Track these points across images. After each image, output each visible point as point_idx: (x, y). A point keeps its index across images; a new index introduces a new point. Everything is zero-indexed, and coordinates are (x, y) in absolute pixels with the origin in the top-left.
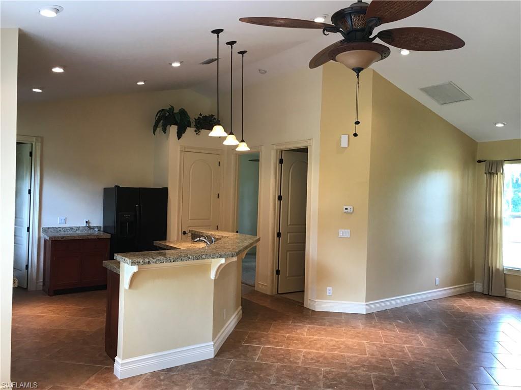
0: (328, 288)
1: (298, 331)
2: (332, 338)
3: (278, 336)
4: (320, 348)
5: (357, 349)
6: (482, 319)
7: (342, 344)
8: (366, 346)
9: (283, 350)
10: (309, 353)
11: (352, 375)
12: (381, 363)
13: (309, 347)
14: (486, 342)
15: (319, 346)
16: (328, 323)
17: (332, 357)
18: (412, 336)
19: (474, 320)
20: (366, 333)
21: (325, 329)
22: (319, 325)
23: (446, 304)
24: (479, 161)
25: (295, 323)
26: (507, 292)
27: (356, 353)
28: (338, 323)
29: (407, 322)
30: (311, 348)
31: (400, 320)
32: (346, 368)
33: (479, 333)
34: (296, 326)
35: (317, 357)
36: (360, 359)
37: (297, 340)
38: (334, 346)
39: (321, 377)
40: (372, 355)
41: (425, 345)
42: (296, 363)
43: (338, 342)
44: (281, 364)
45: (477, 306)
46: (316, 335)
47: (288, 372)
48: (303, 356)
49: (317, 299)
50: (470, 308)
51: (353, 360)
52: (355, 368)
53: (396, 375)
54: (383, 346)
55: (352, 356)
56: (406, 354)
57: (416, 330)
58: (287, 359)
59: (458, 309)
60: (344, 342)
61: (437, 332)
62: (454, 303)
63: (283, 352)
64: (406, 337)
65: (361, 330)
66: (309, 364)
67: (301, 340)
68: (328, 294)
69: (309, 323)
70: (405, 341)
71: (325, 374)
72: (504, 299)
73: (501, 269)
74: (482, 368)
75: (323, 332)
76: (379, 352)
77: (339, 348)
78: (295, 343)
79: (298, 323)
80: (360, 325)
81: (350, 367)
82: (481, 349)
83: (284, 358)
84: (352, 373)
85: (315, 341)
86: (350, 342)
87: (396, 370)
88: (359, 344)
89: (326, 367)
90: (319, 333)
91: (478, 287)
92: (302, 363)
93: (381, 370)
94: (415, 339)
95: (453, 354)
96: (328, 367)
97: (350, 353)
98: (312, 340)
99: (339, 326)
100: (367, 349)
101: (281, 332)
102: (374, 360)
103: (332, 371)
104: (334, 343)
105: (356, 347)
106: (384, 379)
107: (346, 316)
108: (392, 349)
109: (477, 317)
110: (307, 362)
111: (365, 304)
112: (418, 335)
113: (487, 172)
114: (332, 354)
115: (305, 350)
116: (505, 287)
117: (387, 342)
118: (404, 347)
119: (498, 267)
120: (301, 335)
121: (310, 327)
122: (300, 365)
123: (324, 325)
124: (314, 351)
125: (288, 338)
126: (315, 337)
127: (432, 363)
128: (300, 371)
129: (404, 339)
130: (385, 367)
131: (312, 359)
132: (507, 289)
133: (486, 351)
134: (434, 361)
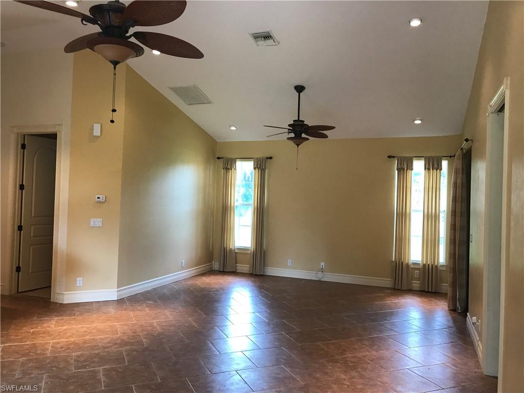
0: (78, 279)
1: (45, 325)
2: (82, 326)
3: (21, 333)
4: (71, 336)
5: (109, 331)
6: (217, 291)
7: (93, 329)
8: (118, 327)
9: (28, 345)
10: (58, 343)
11: (105, 354)
12: (132, 339)
13: (58, 337)
14: (219, 308)
15: (68, 335)
16: (78, 313)
17: (84, 342)
18: (160, 313)
19: (211, 293)
20: (118, 316)
21: (74, 319)
22: (68, 316)
23: (190, 282)
24: (219, 158)
25: (40, 318)
26: (238, 267)
27: (108, 334)
28: (89, 311)
29: (156, 302)
30: (60, 338)
31: (150, 301)
32: (98, 349)
33: (215, 301)
34: (41, 320)
35: (67, 345)
36: (112, 338)
37: (44, 333)
38: (85, 332)
39: (72, 361)
40: (124, 333)
41: (171, 318)
42: (44, 354)
43: (89, 327)
44: (25, 358)
45: (215, 281)
46: (66, 325)
47: (35, 364)
48: (52, 347)
49: (65, 291)
50: (209, 284)
51: (105, 341)
52: (107, 348)
53: (145, 346)
54: (133, 325)
55: (103, 338)
56: (154, 328)
57: (164, 307)
58: (33, 353)
59: (200, 286)
60: (96, 327)
61: (182, 306)
62: (197, 281)
63: (27, 347)
64: (156, 314)
65: (113, 314)
66: (59, 352)
67: (48, 332)
68: (78, 285)
69: (57, 316)
70: (155, 317)
71: (76, 358)
72: (234, 273)
73: (233, 248)
74: (216, 327)
75: (72, 322)
76: (131, 330)
77: (91, 333)
78: (41, 337)
79: (44, 317)
80: (112, 310)
81: (103, 347)
82: (216, 314)
83: (29, 352)
84: (104, 352)
85: (64, 331)
86: (101, 326)
87: (146, 342)
88: (110, 326)
89: (77, 352)
90: (69, 323)
91: (216, 266)
92: (50, 353)
93: (132, 344)
94: (163, 315)
95: (193, 321)
96: (80, 351)
97: (101, 335)
98: (61, 330)
99: (90, 314)
100: (119, 330)
101: (25, 328)
102: (125, 338)
103: (84, 355)
104: (85, 329)
105: (108, 330)
106: (135, 351)
107: (97, 304)
108: (142, 325)
109: (213, 290)
110: (57, 351)
111: (117, 290)
112: (165, 311)
113: (224, 167)
114: (84, 339)
115: (54, 341)
116: (236, 263)
117: (139, 321)
118: (153, 322)
119: (231, 247)
120: (48, 328)
121: (58, 320)
122: (49, 355)
123: (75, 316)
124: (63, 340)
125: (33, 333)
126: (64, 328)
127: (177, 331)
128: (48, 361)
129: (153, 316)
130: (136, 341)
131: (62, 348)
132: (237, 265)
133: (220, 314)
134: (179, 329)
